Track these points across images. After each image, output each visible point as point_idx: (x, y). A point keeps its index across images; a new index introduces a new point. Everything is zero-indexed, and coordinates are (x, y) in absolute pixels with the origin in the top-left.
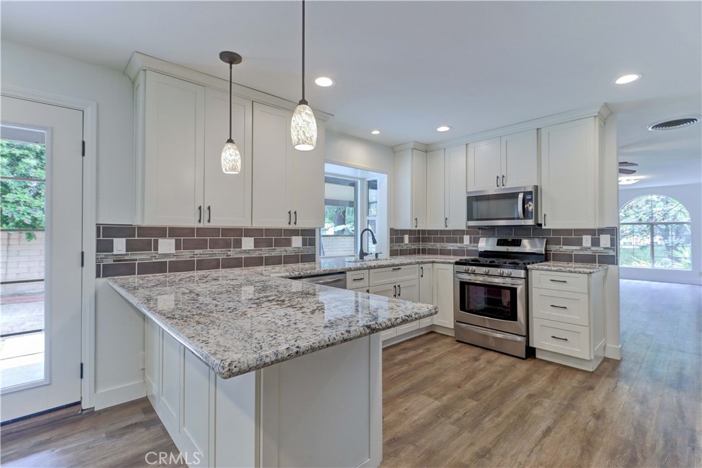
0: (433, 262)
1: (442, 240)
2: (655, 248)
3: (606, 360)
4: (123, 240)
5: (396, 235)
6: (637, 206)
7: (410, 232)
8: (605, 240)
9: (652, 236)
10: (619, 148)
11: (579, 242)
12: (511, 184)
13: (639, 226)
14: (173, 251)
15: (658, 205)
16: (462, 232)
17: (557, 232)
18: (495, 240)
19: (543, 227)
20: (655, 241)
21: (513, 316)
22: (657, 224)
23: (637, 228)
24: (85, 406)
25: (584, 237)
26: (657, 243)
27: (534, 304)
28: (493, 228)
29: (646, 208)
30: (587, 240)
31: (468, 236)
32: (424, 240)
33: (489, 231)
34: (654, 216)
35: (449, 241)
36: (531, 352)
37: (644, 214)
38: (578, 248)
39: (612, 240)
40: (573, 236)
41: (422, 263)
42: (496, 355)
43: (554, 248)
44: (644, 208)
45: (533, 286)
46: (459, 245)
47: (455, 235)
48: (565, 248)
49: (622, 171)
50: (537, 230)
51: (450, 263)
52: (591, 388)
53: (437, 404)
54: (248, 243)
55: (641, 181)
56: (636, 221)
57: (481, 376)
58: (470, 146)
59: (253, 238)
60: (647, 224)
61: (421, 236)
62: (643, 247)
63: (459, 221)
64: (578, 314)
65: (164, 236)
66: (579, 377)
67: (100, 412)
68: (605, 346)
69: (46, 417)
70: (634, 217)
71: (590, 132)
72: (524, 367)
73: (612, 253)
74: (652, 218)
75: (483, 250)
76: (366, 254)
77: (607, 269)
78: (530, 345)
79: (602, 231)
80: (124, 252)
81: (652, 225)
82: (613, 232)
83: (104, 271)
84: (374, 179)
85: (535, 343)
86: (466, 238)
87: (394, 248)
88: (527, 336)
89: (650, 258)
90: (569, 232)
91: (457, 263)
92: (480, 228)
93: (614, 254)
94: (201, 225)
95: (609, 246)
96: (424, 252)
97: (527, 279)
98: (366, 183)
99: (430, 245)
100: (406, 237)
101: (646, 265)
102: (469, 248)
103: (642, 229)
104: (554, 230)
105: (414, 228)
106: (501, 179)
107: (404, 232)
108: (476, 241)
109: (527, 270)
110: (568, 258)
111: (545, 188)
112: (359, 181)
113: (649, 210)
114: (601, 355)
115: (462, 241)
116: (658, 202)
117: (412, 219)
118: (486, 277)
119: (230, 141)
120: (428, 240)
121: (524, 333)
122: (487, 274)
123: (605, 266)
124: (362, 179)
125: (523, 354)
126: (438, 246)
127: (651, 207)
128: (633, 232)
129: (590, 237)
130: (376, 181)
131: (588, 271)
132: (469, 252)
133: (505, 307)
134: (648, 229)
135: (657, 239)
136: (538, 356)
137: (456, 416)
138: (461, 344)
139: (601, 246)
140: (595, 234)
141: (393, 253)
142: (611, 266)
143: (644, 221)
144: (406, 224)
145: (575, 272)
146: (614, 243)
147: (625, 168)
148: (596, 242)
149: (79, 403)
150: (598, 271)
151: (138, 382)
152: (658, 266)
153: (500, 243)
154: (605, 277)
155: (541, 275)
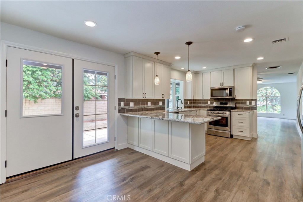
0: (200, 110)
1: (200, 103)
2: (268, 106)
3: (253, 138)
4: (123, 103)
5: (186, 101)
6: (262, 90)
7: (190, 100)
8: (253, 103)
9: (267, 101)
10: (257, 73)
11: (246, 103)
12: (226, 85)
13: (262, 98)
14: (133, 106)
15: (269, 90)
16: (208, 100)
17: (239, 100)
18: (219, 103)
19: (235, 99)
20: (268, 103)
21: (226, 126)
22: (268, 97)
23: (261, 98)
24: (116, 149)
25: (247, 102)
26: (268, 104)
27: (233, 122)
28: (218, 99)
29: (265, 91)
30: (248, 103)
31: (210, 102)
32: (194, 103)
33: (217, 100)
34: (268, 94)
35: (203, 103)
36: (232, 136)
37: (264, 93)
38: (245, 105)
39: (255, 103)
40: (243, 101)
41: (197, 110)
42: (221, 137)
43: (238, 105)
44: (264, 91)
45: (233, 116)
46: (206, 104)
47: (205, 101)
48: (241, 105)
49: (258, 80)
50: (233, 100)
51: (205, 110)
52: (250, 144)
53: (210, 147)
54: (149, 104)
55: (264, 82)
56: (261, 96)
57: (219, 142)
58: (211, 73)
59: (150, 102)
60: (265, 97)
61: (193, 101)
62: (263, 106)
63: (208, 97)
64: (246, 124)
65: (131, 102)
66: (246, 141)
67: (120, 150)
68: (253, 134)
69: (108, 151)
70: (260, 94)
71: (249, 71)
72: (230, 140)
73: (255, 106)
74: (267, 95)
75: (215, 106)
76: (179, 107)
77: (254, 111)
78: (232, 134)
79: (252, 100)
80: (123, 106)
81: (267, 97)
82: (255, 100)
83: (120, 111)
84: (179, 82)
85: (233, 133)
86: (209, 102)
87: (185, 106)
88: (231, 131)
89: (266, 109)
90: (242, 100)
91: (208, 110)
92: (215, 99)
93: (256, 107)
94: (144, 98)
95: (254, 104)
96: (194, 107)
97: (231, 114)
98: (175, 84)
99: (195, 105)
100: (189, 102)
101: (265, 112)
102: (210, 105)
103: (263, 99)
104: (238, 100)
105: (192, 99)
106: (222, 84)
107: (188, 100)
108: (212, 103)
109: (231, 112)
110: (242, 108)
111: (236, 87)
112: (173, 83)
113: (266, 92)
114: (252, 137)
115: (207, 103)
116: (269, 89)
117: (192, 96)
118: (222, 114)
119: (157, 76)
120: (195, 103)
121: (230, 130)
122: (223, 113)
123: (253, 110)
124: (174, 82)
125: (230, 137)
126: (199, 105)
127: (266, 91)
128: (260, 100)
129: (249, 102)
130: (179, 83)
131: (249, 111)
132: (210, 107)
133: (224, 123)
134: (265, 99)
135: (268, 102)
136: (234, 137)
137: (216, 149)
138: (209, 135)
139: (252, 104)
140: (250, 101)
141: (185, 107)
142: (255, 111)
143: (264, 96)
144: (190, 98)
145: (245, 112)
146: (256, 104)
147: (259, 79)
148: (250, 103)
149: (114, 148)
150: (251, 111)
151: (125, 143)
152: (269, 112)
153: (221, 104)
154: (253, 114)
155: (235, 113)
